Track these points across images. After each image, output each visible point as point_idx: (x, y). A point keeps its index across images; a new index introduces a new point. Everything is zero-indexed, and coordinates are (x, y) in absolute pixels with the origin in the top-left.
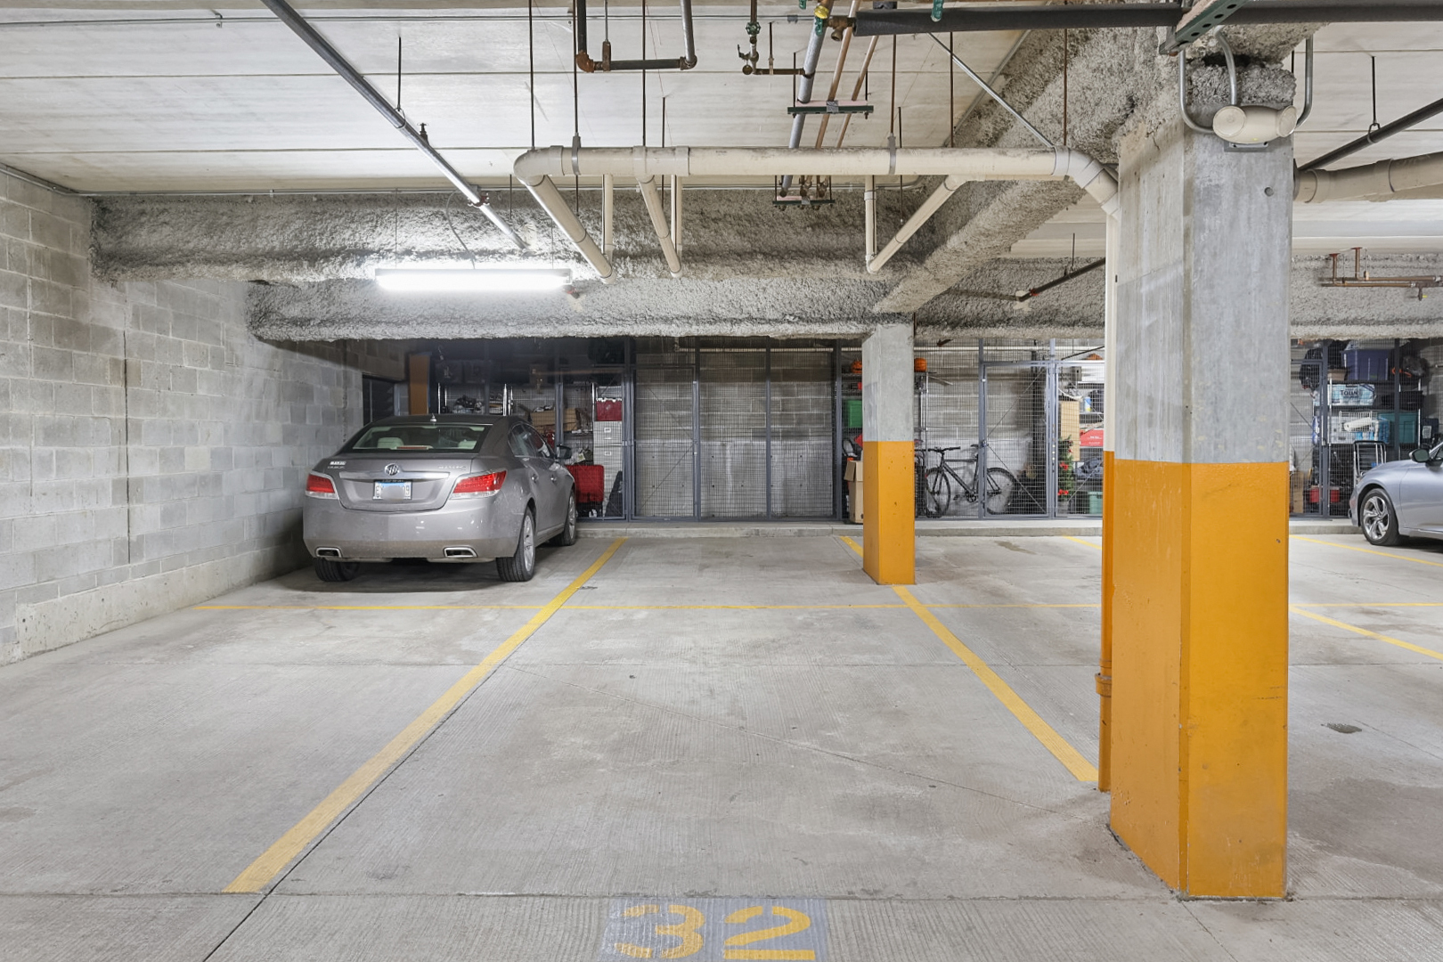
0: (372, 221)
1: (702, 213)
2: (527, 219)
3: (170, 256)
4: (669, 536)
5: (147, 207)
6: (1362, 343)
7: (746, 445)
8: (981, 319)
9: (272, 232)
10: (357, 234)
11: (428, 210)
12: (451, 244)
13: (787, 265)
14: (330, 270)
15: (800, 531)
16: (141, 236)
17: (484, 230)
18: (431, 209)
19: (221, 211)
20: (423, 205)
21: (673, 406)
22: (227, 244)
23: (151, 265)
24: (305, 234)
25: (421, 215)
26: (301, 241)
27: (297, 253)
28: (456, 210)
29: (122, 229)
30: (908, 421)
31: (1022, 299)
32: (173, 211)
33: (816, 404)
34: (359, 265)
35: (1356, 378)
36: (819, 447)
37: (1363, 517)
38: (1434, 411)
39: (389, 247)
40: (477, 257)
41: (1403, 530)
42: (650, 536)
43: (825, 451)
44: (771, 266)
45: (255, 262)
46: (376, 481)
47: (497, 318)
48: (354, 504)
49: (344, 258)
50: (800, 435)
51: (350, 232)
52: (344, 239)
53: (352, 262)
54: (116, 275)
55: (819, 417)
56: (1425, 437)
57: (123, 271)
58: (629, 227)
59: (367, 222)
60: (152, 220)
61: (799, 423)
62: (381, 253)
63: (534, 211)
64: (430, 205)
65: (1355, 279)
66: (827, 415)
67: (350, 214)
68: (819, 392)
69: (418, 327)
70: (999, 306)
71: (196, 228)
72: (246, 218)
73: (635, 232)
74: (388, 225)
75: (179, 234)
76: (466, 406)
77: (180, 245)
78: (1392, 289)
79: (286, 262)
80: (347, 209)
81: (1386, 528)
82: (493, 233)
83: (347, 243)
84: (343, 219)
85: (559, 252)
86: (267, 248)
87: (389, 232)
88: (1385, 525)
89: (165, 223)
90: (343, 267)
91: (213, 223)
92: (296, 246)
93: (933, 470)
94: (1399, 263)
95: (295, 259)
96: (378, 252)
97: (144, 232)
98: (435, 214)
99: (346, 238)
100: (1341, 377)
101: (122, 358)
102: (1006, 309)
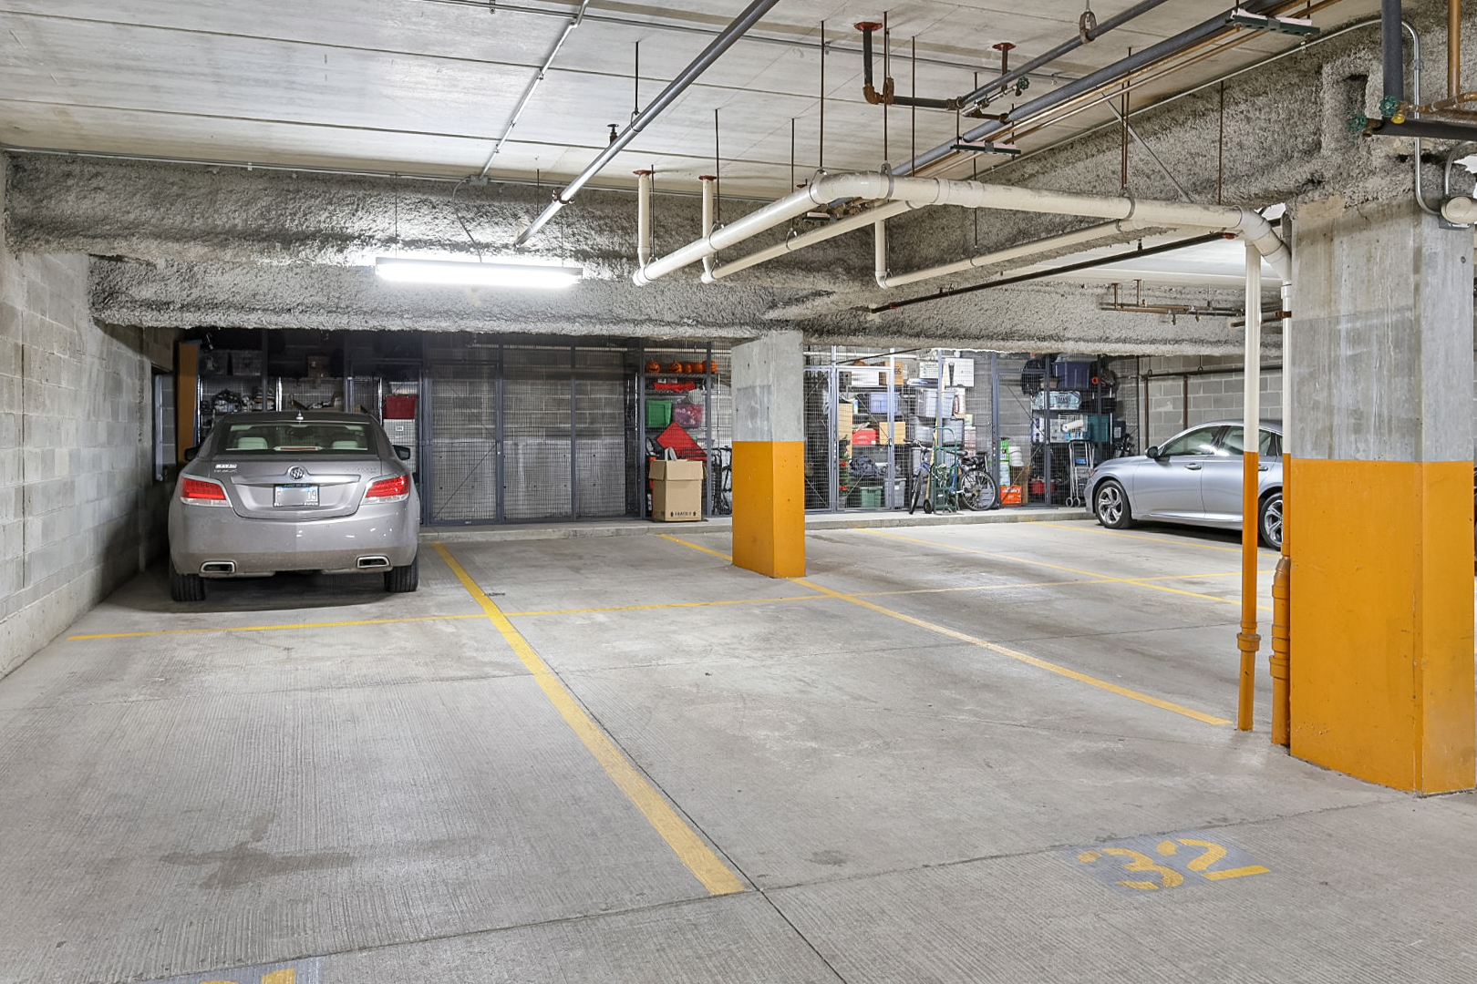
0: (353, 204)
1: (693, 220)
2: (521, 214)
3: (108, 227)
4: (484, 540)
5: (76, 168)
6: (1071, 356)
7: (538, 444)
8: (841, 328)
9: (233, 208)
10: (335, 218)
11: (415, 197)
12: (441, 234)
13: (772, 274)
14: (306, 255)
15: (618, 530)
16: (67, 202)
17: (478, 221)
18: (419, 196)
19: (171, 181)
20: (412, 191)
21: (462, 403)
22: (177, 219)
23: (85, 236)
24: (274, 212)
25: (408, 202)
26: (269, 220)
27: (266, 233)
28: (446, 199)
29: (42, 192)
30: (799, 423)
31: (875, 311)
32: (109, 175)
33: (609, 403)
34: (340, 251)
35: (1066, 386)
36: (612, 446)
37: (1098, 505)
38: (1122, 415)
39: (370, 233)
40: (472, 249)
41: (1136, 515)
42: (464, 540)
43: (617, 451)
44: (758, 274)
45: (216, 241)
46: (275, 485)
47: (389, 310)
48: (252, 512)
49: (322, 242)
50: (594, 434)
51: (327, 214)
52: (319, 222)
53: (333, 247)
54: (36, 246)
55: (612, 416)
56: (1116, 437)
57: (48, 242)
58: (623, 228)
59: (348, 205)
60: (81, 184)
61: (592, 423)
62: (365, 240)
63: (528, 206)
64: (419, 192)
65: (1137, 305)
66: (619, 414)
67: (327, 195)
68: (612, 392)
69: (301, 316)
70: (855, 316)
71: (138, 196)
72: (202, 191)
73: (629, 234)
74: (371, 209)
75: (117, 203)
76: (229, 401)
77: (117, 216)
78: (1150, 314)
79: (255, 243)
80: (325, 189)
81: (1120, 514)
82: (487, 225)
83: (322, 226)
84: (320, 199)
85: (555, 249)
86: (227, 226)
87: (371, 217)
88: (1119, 511)
89: (100, 189)
90: (323, 252)
91: (160, 193)
92: (263, 226)
93: (725, 468)
94: (1157, 293)
95: (264, 240)
96: (359, 237)
97: (71, 198)
98: (423, 201)
99: (322, 219)
100: (1053, 385)
101: (20, 343)
102: (861, 320)
